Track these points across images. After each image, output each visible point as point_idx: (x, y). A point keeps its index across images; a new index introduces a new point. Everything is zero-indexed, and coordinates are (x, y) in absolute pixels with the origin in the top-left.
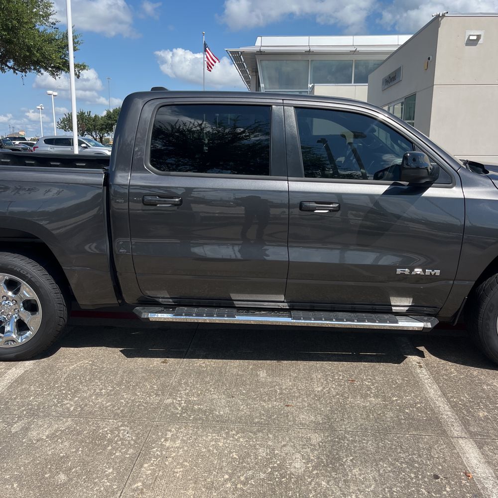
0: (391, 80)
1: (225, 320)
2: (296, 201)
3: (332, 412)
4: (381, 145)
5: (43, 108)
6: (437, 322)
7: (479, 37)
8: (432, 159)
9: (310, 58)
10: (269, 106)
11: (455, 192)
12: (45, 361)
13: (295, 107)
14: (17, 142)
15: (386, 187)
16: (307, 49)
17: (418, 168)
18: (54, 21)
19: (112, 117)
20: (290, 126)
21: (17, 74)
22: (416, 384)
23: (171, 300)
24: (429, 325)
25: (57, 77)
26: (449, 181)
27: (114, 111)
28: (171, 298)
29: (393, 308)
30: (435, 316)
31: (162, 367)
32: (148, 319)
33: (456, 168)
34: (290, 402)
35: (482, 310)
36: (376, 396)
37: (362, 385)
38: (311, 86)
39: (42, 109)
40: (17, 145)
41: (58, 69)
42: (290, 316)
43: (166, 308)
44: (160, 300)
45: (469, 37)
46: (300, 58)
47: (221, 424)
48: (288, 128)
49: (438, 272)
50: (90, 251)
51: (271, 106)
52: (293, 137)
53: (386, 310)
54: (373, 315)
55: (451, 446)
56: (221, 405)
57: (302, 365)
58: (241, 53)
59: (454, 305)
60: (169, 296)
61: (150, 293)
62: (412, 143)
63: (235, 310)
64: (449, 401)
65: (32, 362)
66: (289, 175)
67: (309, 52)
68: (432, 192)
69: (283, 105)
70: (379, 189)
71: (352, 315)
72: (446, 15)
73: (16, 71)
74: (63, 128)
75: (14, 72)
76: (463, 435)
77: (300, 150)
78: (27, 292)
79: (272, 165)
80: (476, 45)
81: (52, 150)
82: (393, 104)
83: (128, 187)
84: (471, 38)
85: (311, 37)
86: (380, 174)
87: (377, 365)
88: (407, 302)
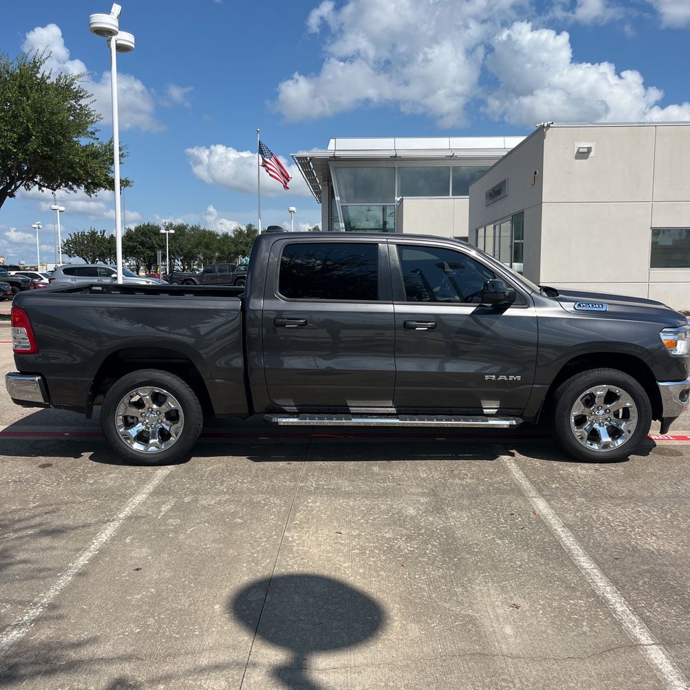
0: (496, 193)
1: (343, 423)
2: (400, 322)
3: (435, 486)
4: (473, 274)
5: (41, 226)
6: (521, 421)
7: (589, 149)
8: (509, 285)
9: (396, 165)
10: (376, 245)
11: (531, 312)
12: (183, 466)
13: (398, 245)
14: (13, 273)
15: (473, 309)
16: (393, 154)
17: (496, 292)
18: (92, 130)
19: (134, 237)
20: (394, 261)
21: (43, 191)
22: (506, 471)
23: (295, 408)
24: (514, 422)
25: (93, 195)
26: (525, 302)
27: (136, 229)
28: (296, 406)
29: (484, 410)
30: (521, 416)
31: (288, 466)
32: (277, 422)
33: (530, 292)
34: (401, 483)
35: (558, 410)
36: (471, 478)
37: (460, 473)
38: (398, 199)
39: (39, 228)
40: (12, 276)
41: (97, 185)
42: (398, 418)
43: (291, 415)
44: (286, 408)
45: (578, 150)
46: (384, 164)
47: (348, 495)
48: (392, 261)
49: (519, 378)
50: (219, 366)
51: (377, 244)
52: (396, 269)
53: (479, 413)
54: (467, 417)
55: (526, 501)
56: (346, 485)
57: (408, 463)
58: (311, 159)
59: (534, 407)
60: (293, 404)
61: (279, 402)
62: (493, 272)
63: (351, 415)
64: (530, 480)
65: (172, 466)
66: (394, 299)
67: (395, 158)
68: (510, 312)
69: (387, 243)
70: (468, 310)
71: (450, 417)
72: (551, 125)
73: (43, 188)
74: (66, 253)
75: (40, 189)
76: (537, 496)
77: (402, 279)
78: (172, 404)
79: (380, 292)
80: (587, 158)
81: (73, 282)
82: (499, 223)
83: (261, 312)
84: (581, 150)
85: (397, 139)
86: (469, 299)
87: (473, 462)
88: (496, 404)
